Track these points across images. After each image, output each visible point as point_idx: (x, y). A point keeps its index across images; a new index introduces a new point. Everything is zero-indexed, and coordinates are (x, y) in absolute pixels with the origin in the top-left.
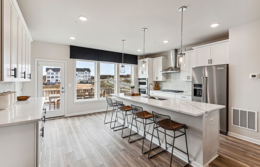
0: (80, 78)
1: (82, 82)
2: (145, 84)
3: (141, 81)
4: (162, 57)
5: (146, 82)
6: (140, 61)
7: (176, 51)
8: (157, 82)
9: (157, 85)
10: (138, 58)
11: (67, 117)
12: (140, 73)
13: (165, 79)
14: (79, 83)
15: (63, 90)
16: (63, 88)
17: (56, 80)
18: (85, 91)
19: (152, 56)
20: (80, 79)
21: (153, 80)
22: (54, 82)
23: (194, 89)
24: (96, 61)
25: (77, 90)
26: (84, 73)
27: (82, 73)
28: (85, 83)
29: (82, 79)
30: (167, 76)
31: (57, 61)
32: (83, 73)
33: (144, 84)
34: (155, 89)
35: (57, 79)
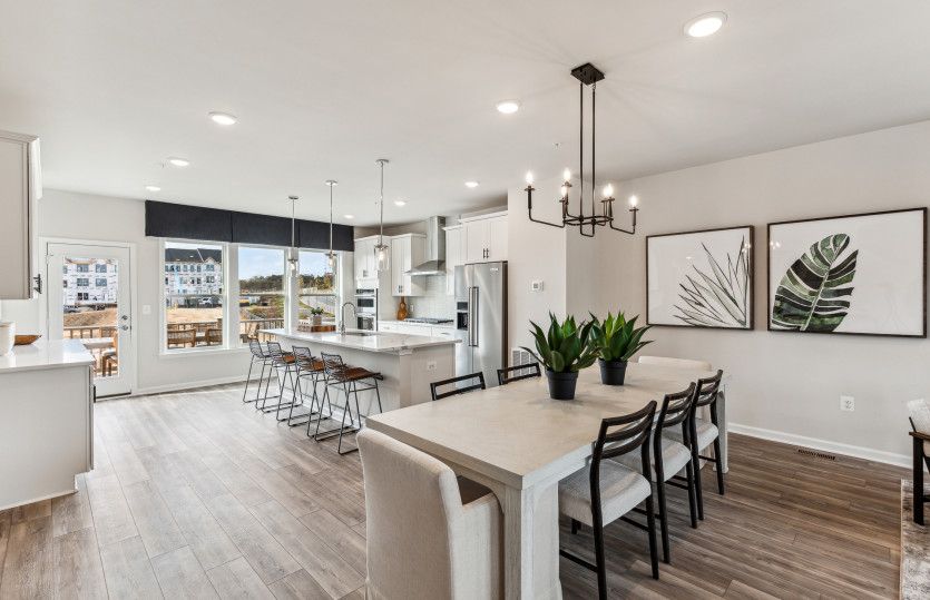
0: (184, 287)
1: (196, 300)
2: (372, 305)
3: (366, 296)
4: (410, 235)
5: (372, 301)
6: (360, 242)
7: (443, 221)
8: (403, 298)
9: (402, 306)
10: (356, 232)
11: (138, 396)
12: (359, 276)
13: (419, 292)
14: (180, 306)
15: (126, 323)
16: (125, 318)
17: (80, 294)
18: (198, 326)
19: (391, 229)
20: (184, 291)
21: (394, 294)
22: (72, 303)
23: (459, 314)
24: (228, 243)
25: (169, 326)
26: (203, 267)
27: (192, 267)
28: (208, 306)
29: (191, 290)
30: (425, 283)
31: (89, 242)
32: (199, 269)
33: (369, 303)
34: (399, 318)
35: (82, 290)
